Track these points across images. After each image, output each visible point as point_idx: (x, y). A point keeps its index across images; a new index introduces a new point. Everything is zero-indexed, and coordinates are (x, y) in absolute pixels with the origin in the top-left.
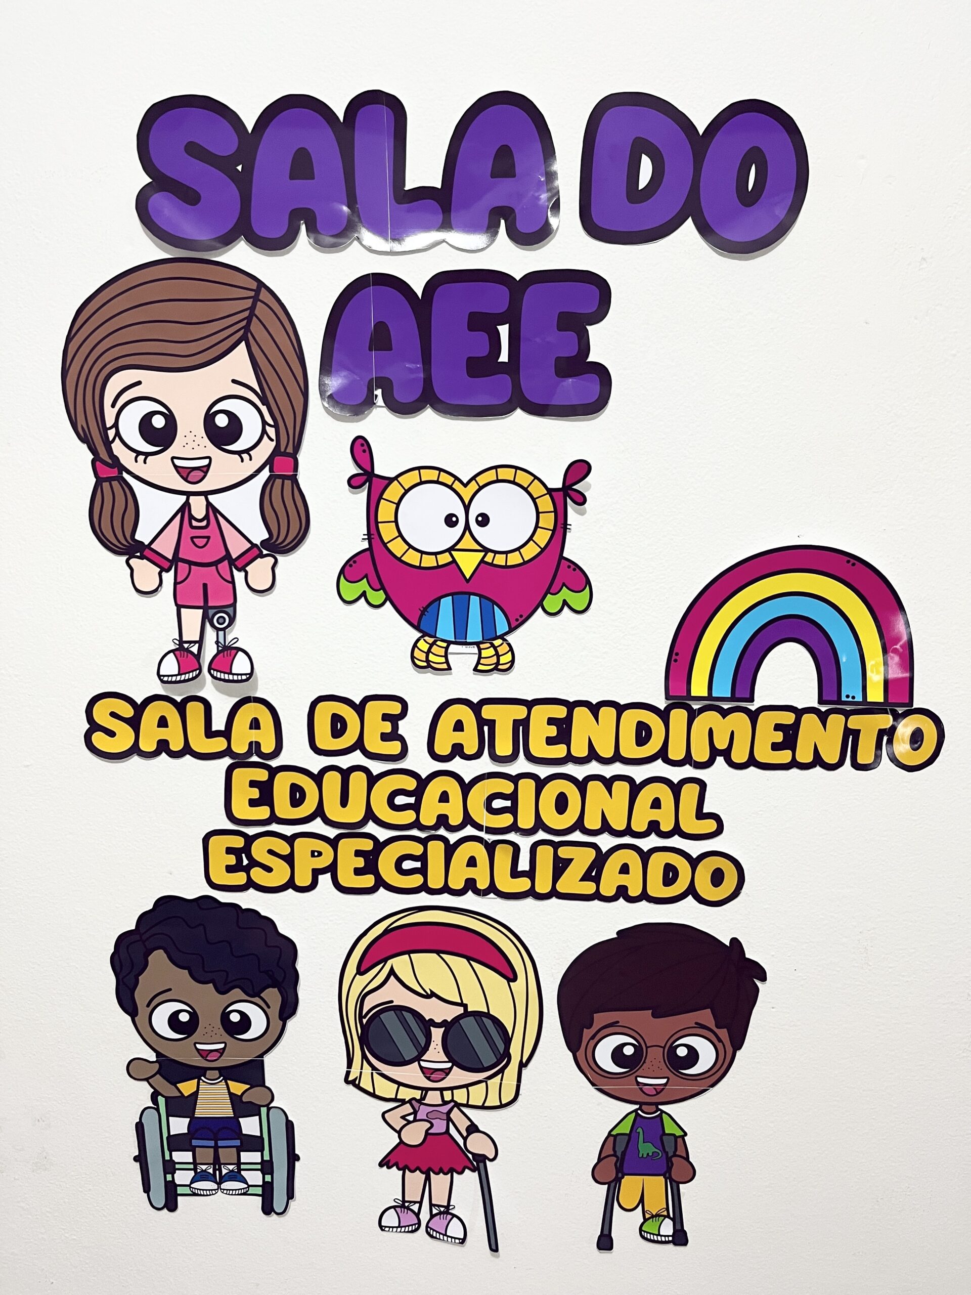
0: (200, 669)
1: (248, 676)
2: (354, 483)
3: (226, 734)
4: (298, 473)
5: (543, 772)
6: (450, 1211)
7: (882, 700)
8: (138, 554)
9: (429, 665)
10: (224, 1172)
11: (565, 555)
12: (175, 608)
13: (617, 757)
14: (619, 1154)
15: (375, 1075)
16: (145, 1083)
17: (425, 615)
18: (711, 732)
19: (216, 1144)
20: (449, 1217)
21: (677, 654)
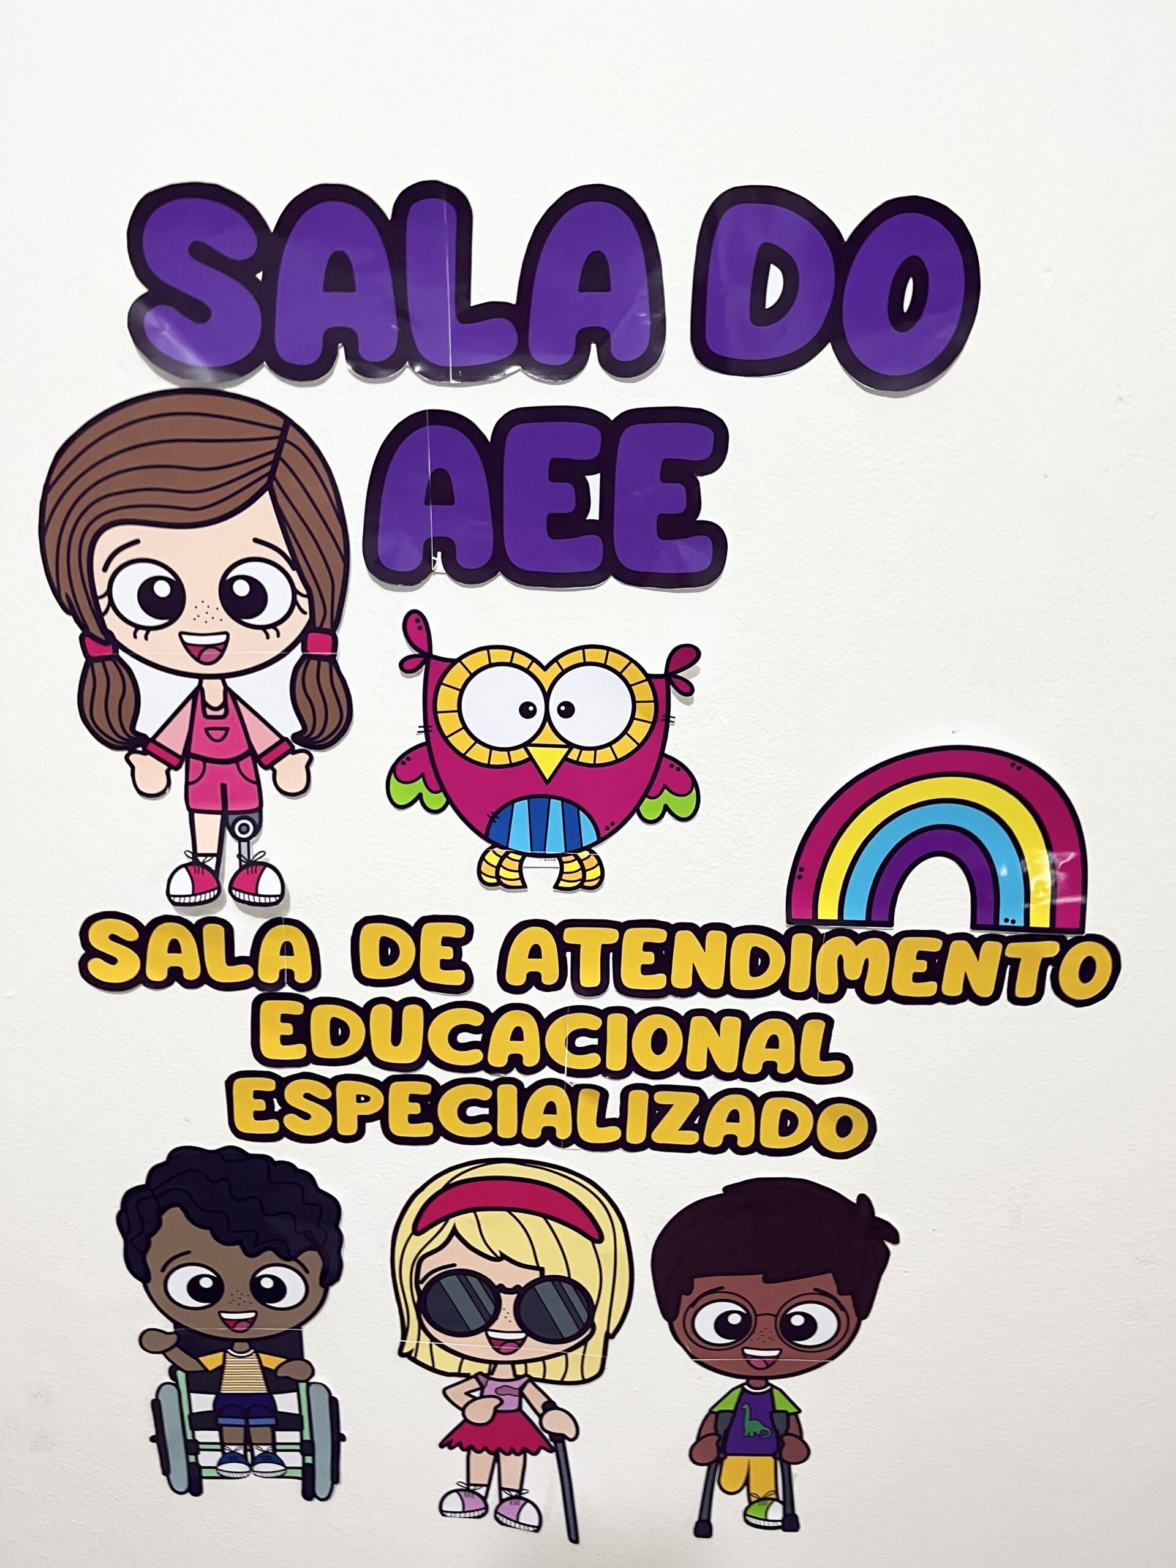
0: (219, 888)
1: (278, 898)
2: (407, 666)
3: (252, 960)
4: (338, 653)
5: (638, 1005)
6: (523, 1496)
7: (1047, 925)
8: (140, 749)
9: (499, 882)
10: (257, 1452)
11: (667, 752)
12: (187, 813)
13: (727, 989)
14: (721, 1432)
15: (435, 1348)
16: (161, 1356)
17: (495, 822)
18: (840, 960)
19: (247, 1422)
20: (522, 1502)
21: (802, 870)
